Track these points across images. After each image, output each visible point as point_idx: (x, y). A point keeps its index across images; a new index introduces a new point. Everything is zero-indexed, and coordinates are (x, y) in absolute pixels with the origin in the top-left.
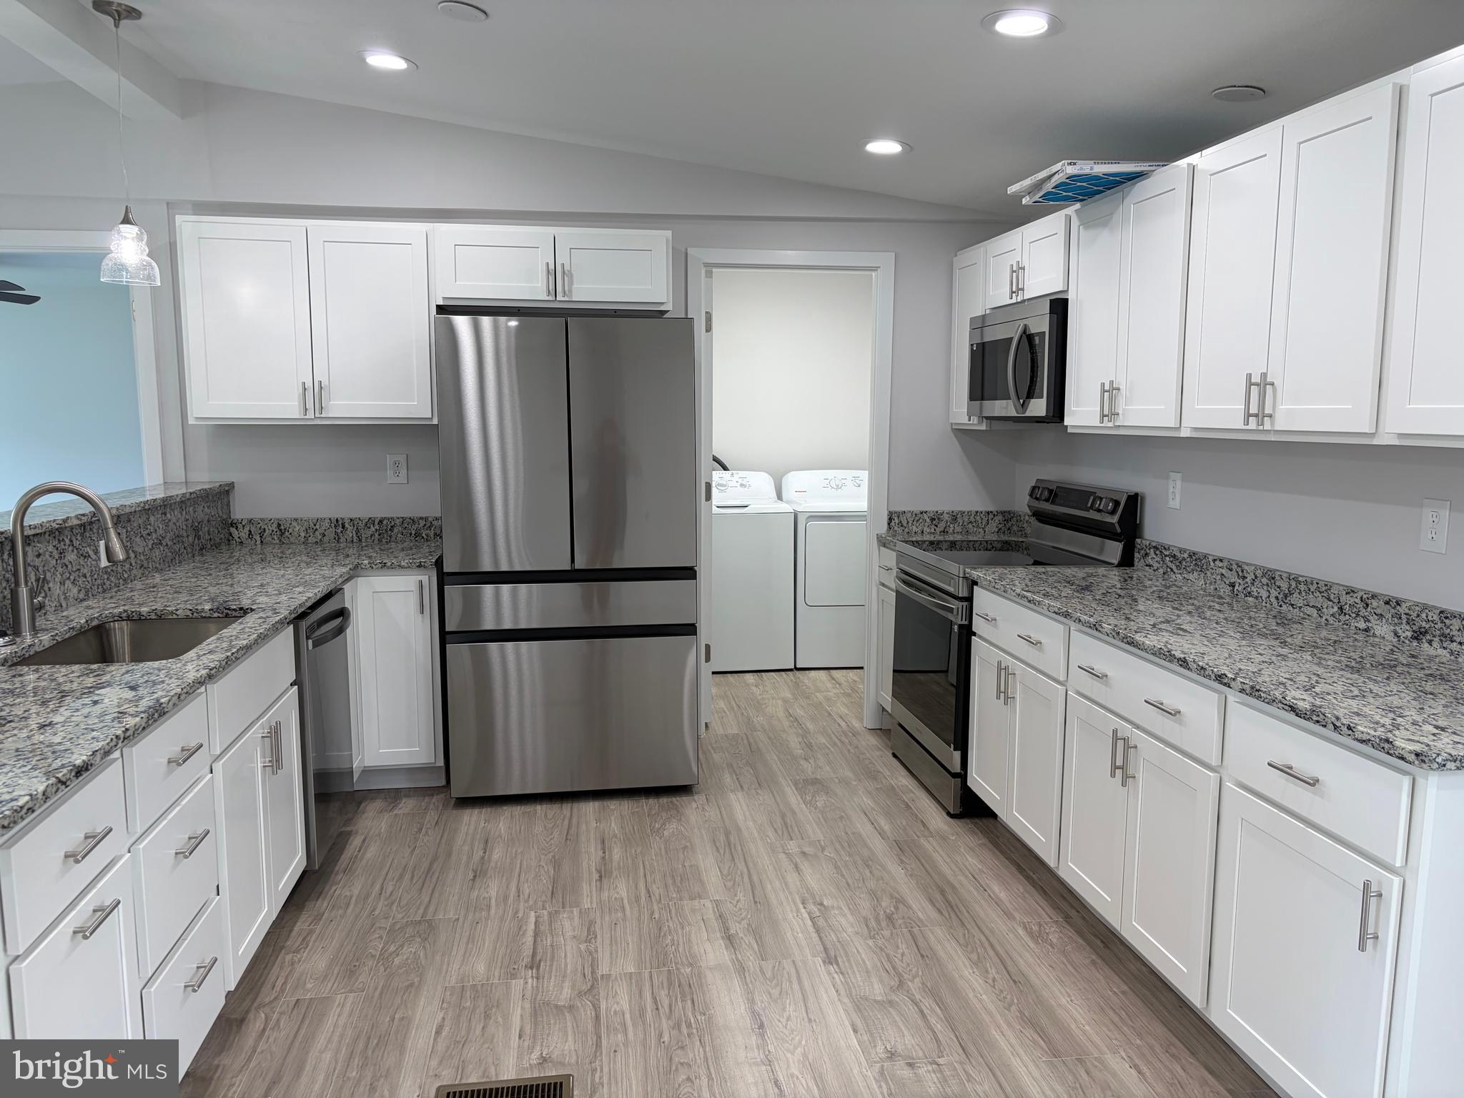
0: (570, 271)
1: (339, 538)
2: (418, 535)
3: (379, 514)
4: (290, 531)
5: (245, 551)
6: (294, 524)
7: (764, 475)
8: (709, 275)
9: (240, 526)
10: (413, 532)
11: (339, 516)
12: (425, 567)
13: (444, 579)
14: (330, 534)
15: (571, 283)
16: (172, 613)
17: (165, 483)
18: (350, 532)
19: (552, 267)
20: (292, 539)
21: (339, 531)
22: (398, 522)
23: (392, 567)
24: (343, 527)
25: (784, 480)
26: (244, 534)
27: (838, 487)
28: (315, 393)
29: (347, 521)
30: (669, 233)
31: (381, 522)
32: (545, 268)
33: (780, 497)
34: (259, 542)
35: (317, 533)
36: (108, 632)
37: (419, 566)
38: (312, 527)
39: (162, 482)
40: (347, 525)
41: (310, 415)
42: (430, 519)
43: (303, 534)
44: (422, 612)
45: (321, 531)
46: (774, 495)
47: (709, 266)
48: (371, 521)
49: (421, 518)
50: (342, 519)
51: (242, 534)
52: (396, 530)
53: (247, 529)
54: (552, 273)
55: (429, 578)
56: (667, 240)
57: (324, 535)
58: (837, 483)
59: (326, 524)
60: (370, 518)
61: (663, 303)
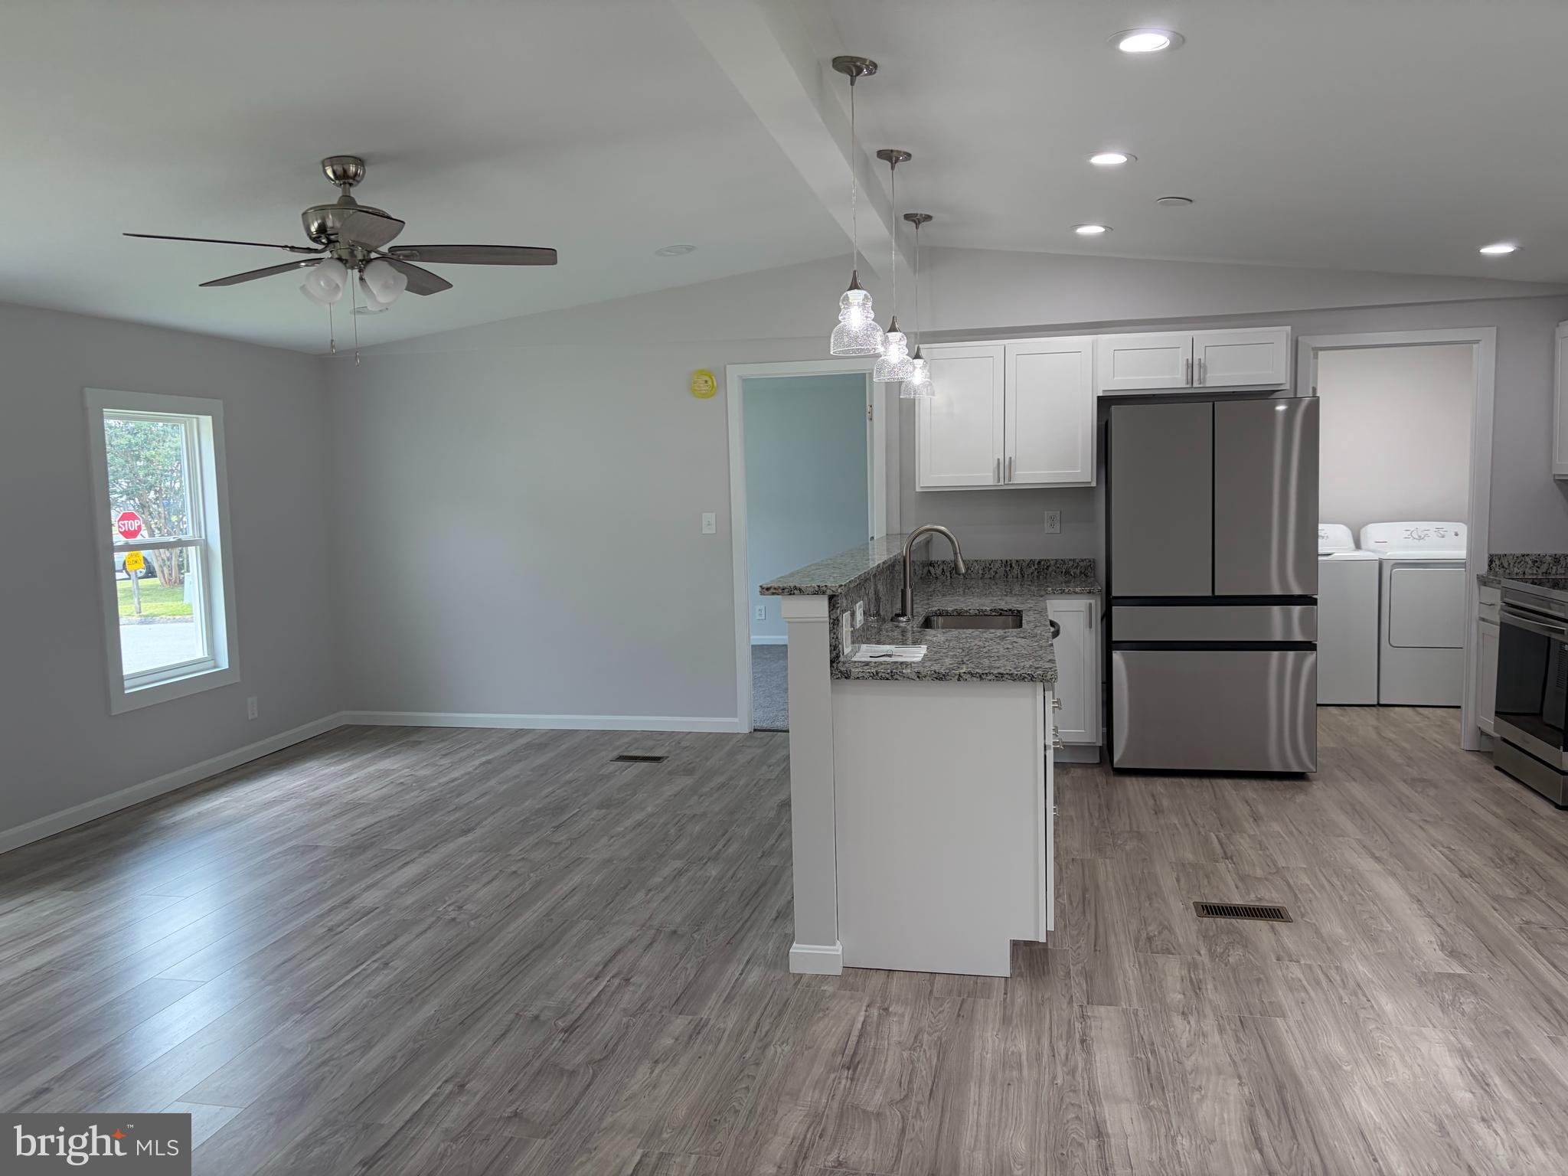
0: (1204, 364)
1: (1008, 575)
2: (1067, 573)
3: (1038, 557)
4: (972, 569)
5: (939, 584)
6: (975, 564)
7: (1343, 527)
8: (1316, 357)
9: (936, 565)
10: (1064, 571)
11: (1008, 558)
12: (1093, 593)
13: (1110, 602)
14: (1001, 572)
15: (1205, 373)
16: (967, 612)
17: (887, 535)
18: (1016, 571)
19: (1190, 361)
20: (973, 575)
21: (1007, 570)
22: (1052, 563)
23: (1069, 593)
24: (1011, 567)
25: (1363, 531)
26: (939, 572)
27: (1420, 538)
28: (1005, 466)
29: (1014, 562)
30: (1289, 328)
31: (1039, 562)
32: (1185, 362)
33: (1358, 546)
34: (949, 577)
35: (991, 571)
36: (930, 621)
37: (1089, 593)
38: (987, 566)
39: (885, 534)
40: (1013, 565)
41: (1002, 483)
42: (1077, 561)
43: (981, 572)
44: (1091, 627)
45: (994, 569)
46: (1352, 545)
47: (1316, 350)
48: (1032, 562)
49: (1070, 560)
50: (1010, 560)
51: (937, 572)
52: (1050, 569)
53: (941, 567)
54: (1190, 366)
55: (1096, 603)
56: (1287, 335)
57: (996, 573)
58: (1420, 534)
59: (998, 565)
60: (1031, 560)
61: (1281, 384)
